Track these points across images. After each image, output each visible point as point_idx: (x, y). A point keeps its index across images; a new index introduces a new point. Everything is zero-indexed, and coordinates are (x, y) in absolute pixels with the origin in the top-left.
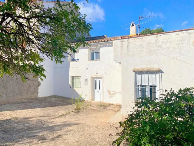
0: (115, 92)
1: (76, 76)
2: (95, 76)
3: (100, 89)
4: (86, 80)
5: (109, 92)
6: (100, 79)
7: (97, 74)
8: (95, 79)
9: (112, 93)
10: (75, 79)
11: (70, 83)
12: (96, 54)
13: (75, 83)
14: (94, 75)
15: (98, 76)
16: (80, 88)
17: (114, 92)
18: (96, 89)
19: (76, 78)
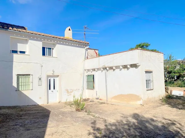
0: (72, 90)
1: (23, 75)
2: (52, 75)
3: (54, 89)
4: (40, 79)
5: (67, 90)
6: (55, 78)
7: (54, 72)
8: (49, 78)
9: (69, 91)
10: (20, 79)
11: (15, 84)
12: (47, 49)
13: (20, 84)
14: (50, 73)
15: (55, 74)
16: (32, 90)
17: (71, 90)
18: (50, 89)
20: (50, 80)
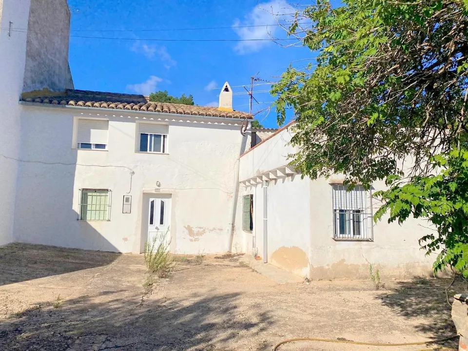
0: (202, 228)
1: (95, 191)
2: (154, 192)
3: (162, 222)
4: (127, 200)
5: (190, 230)
6: (163, 200)
7: (159, 186)
8: (151, 200)
9: (195, 230)
10: (89, 198)
11: (76, 207)
12: (153, 138)
13: (89, 208)
14: (151, 188)
15: (163, 190)
16: (109, 221)
17: (200, 228)
18: (151, 222)
19: (95, 194)
20: (153, 203)
